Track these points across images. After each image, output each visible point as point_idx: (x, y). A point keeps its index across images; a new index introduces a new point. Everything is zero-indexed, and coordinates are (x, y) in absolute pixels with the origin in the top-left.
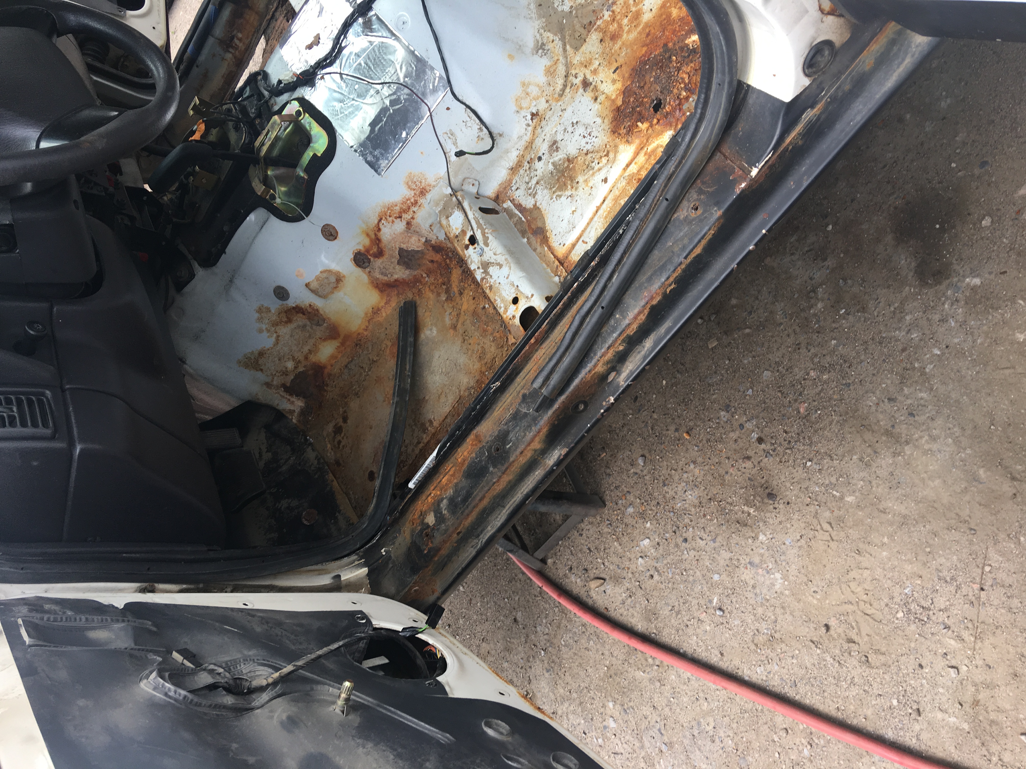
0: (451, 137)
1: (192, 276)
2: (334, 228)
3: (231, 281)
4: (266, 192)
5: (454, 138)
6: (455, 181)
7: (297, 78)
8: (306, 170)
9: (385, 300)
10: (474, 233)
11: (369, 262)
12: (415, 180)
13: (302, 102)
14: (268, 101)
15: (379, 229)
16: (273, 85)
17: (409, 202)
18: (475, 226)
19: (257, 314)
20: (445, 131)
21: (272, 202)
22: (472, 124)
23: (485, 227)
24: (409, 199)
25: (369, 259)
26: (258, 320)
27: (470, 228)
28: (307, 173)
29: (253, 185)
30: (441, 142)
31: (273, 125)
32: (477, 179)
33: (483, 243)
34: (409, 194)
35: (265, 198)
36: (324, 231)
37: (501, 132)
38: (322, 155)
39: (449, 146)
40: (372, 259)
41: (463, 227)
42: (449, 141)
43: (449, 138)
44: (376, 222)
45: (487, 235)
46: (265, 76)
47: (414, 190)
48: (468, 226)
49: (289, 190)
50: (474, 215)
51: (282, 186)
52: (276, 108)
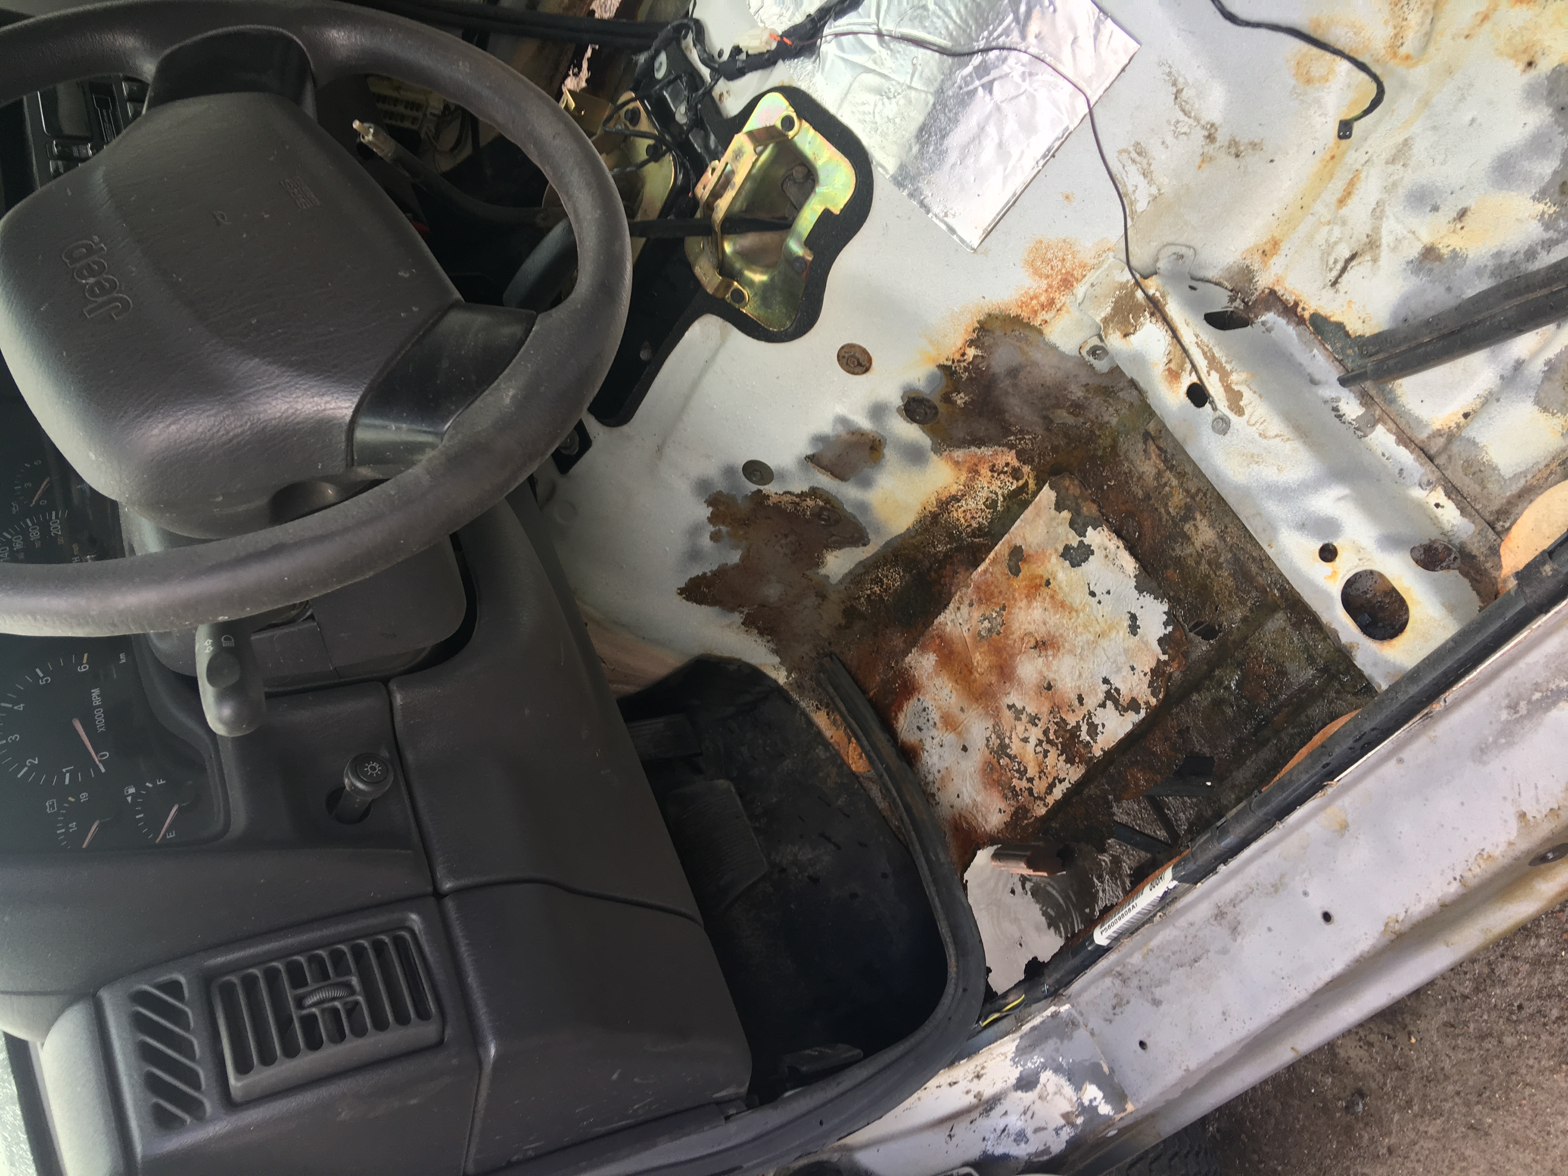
0: (1138, 159)
1: (585, 443)
2: (864, 352)
3: (660, 449)
4: (725, 285)
5: (1145, 161)
6: (1141, 257)
7: (779, 42)
8: (809, 242)
9: (963, 478)
10: (1200, 379)
11: (937, 413)
12: (1050, 256)
13: (793, 94)
14: (712, 88)
15: (963, 355)
16: (720, 54)
17: (1034, 302)
18: (1202, 363)
19: (711, 509)
20: (1124, 146)
21: (737, 306)
22: (1190, 126)
23: (1228, 367)
24: (1035, 297)
25: (935, 408)
26: (712, 519)
27: (1188, 366)
28: (811, 249)
29: (698, 271)
30: (1114, 170)
31: (738, 154)
32: (1192, 244)
33: (1226, 404)
34: (1035, 286)
35: (723, 299)
36: (844, 357)
37: (1256, 140)
38: (842, 211)
39: (1132, 178)
40: (942, 408)
41: (1170, 361)
42: (1132, 169)
43: (1133, 161)
44: (959, 343)
45: (1236, 388)
46: (699, 30)
47: (1047, 277)
48: (1184, 363)
49: (772, 280)
50: (1197, 336)
51: (755, 272)
52: (732, 107)
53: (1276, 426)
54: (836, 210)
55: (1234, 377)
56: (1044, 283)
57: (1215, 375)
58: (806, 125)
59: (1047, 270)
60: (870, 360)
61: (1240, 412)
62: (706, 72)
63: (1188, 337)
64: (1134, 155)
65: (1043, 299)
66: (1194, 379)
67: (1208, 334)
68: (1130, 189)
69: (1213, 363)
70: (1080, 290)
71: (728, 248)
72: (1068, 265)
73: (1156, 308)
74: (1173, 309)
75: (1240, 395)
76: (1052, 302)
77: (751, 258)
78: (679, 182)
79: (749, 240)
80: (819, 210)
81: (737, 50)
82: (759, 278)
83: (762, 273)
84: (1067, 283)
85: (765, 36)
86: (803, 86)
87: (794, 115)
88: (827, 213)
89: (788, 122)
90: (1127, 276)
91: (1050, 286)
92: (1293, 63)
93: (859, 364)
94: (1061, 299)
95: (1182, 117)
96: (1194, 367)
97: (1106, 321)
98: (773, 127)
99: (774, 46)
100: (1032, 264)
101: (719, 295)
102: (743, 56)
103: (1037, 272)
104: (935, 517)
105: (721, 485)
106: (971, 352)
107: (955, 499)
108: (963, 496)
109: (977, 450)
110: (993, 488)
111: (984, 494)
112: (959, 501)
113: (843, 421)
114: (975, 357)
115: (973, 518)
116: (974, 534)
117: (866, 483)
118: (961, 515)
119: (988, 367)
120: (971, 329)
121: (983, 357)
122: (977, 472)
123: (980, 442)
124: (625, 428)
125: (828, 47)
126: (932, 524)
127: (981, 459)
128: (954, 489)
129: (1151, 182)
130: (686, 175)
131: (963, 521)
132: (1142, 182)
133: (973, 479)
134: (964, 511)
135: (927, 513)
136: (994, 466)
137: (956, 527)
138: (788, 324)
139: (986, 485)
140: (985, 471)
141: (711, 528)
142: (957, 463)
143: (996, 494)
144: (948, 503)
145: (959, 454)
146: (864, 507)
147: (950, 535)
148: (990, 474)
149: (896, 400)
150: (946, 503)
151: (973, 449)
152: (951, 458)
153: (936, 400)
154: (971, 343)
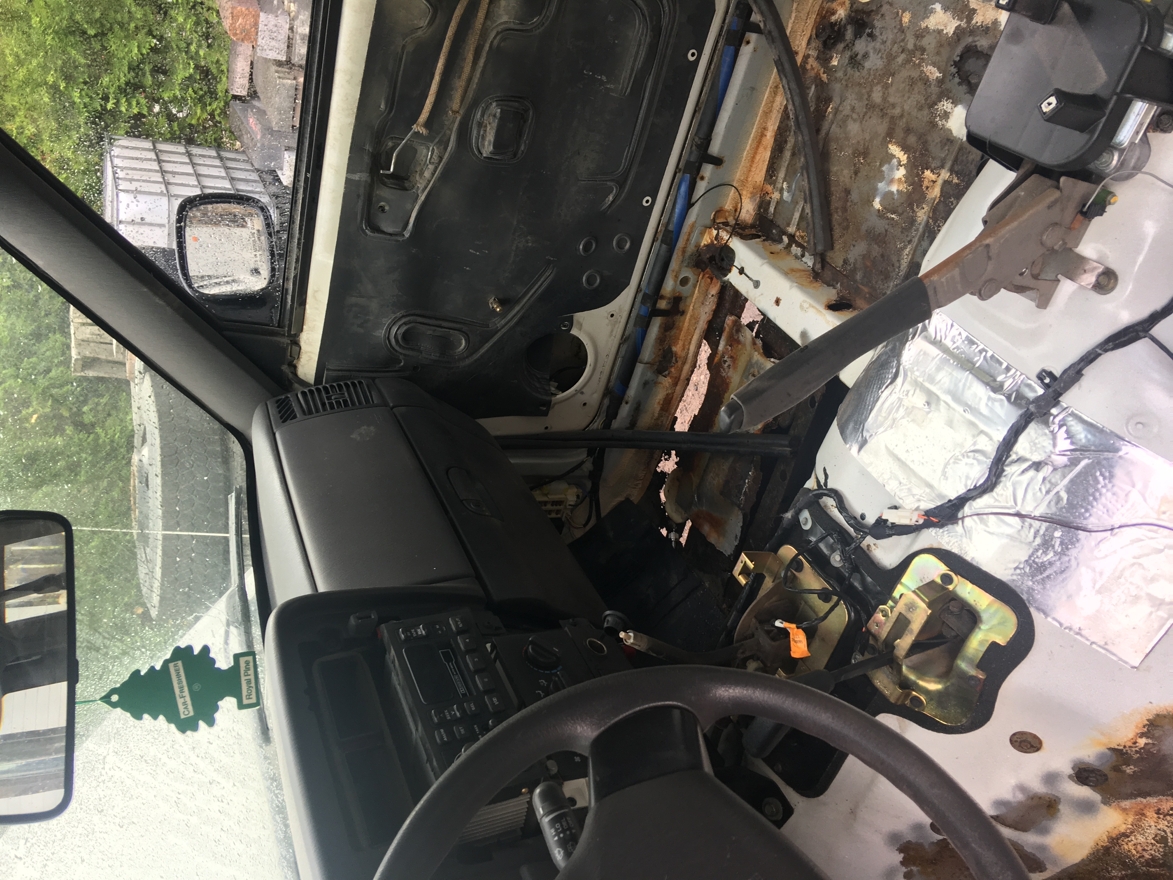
1: (788, 811)
2: (1035, 737)
3: (853, 812)
4: (903, 692)
8: (981, 666)
9: (1130, 820)
11: (1107, 779)
13: (945, 556)
15: (1135, 743)
19: (902, 855)
21: (917, 709)
25: (1105, 775)
26: (904, 863)
28: (983, 670)
29: (878, 684)
35: (905, 705)
36: (1016, 741)
38: (1007, 643)
40: (1111, 775)
44: (1131, 735)
46: (839, 499)
49: (946, 689)
51: (928, 682)
52: (887, 561)
54: (1002, 643)
58: (963, 580)
60: (1040, 742)
71: (904, 669)
80: (987, 642)
81: (882, 520)
82: (933, 686)
83: (936, 682)
86: (951, 548)
87: (951, 573)
88: (994, 644)
89: (946, 579)
93: (1032, 746)
98: (933, 582)
99: (918, 519)
101: (899, 701)
102: (888, 525)
104: (1107, 850)
105: (910, 837)
106: (1142, 742)
107: (1125, 835)
108: (1132, 833)
109: (1142, 799)
110: (1160, 826)
111: (1153, 831)
112: (1128, 837)
113: (1022, 788)
114: (1146, 744)
115: (1144, 850)
116: (1148, 863)
117: (1044, 831)
118: (1132, 848)
119: (1159, 751)
120: (1141, 725)
121: (1153, 744)
122: (1143, 815)
123: (1145, 794)
124: (822, 798)
126: (1104, 854)
127: (1147, 806)
128: (1123, 829)
131: (1134, 852)
133: (1140, 820)
134: (1135, 845)
135: (1100, 847)
136: (1159, 810)
137: (1127, 857)
138: (964, 720)
139: (1153, 824)
140: (1151, 814)
141: (904, 869)
142: (1124, 810)
143: (1164, 831)
144: (1118, 839)
145: (1126, 804)
146: (1043, 848)
147: (1124, 864)
148: (1156, 816)
149: (1067, 770)
150: (1116, 840)
151: (1139, 799)
152: (1120, 807)
153: (1106, 769)
154: (1142, 735)
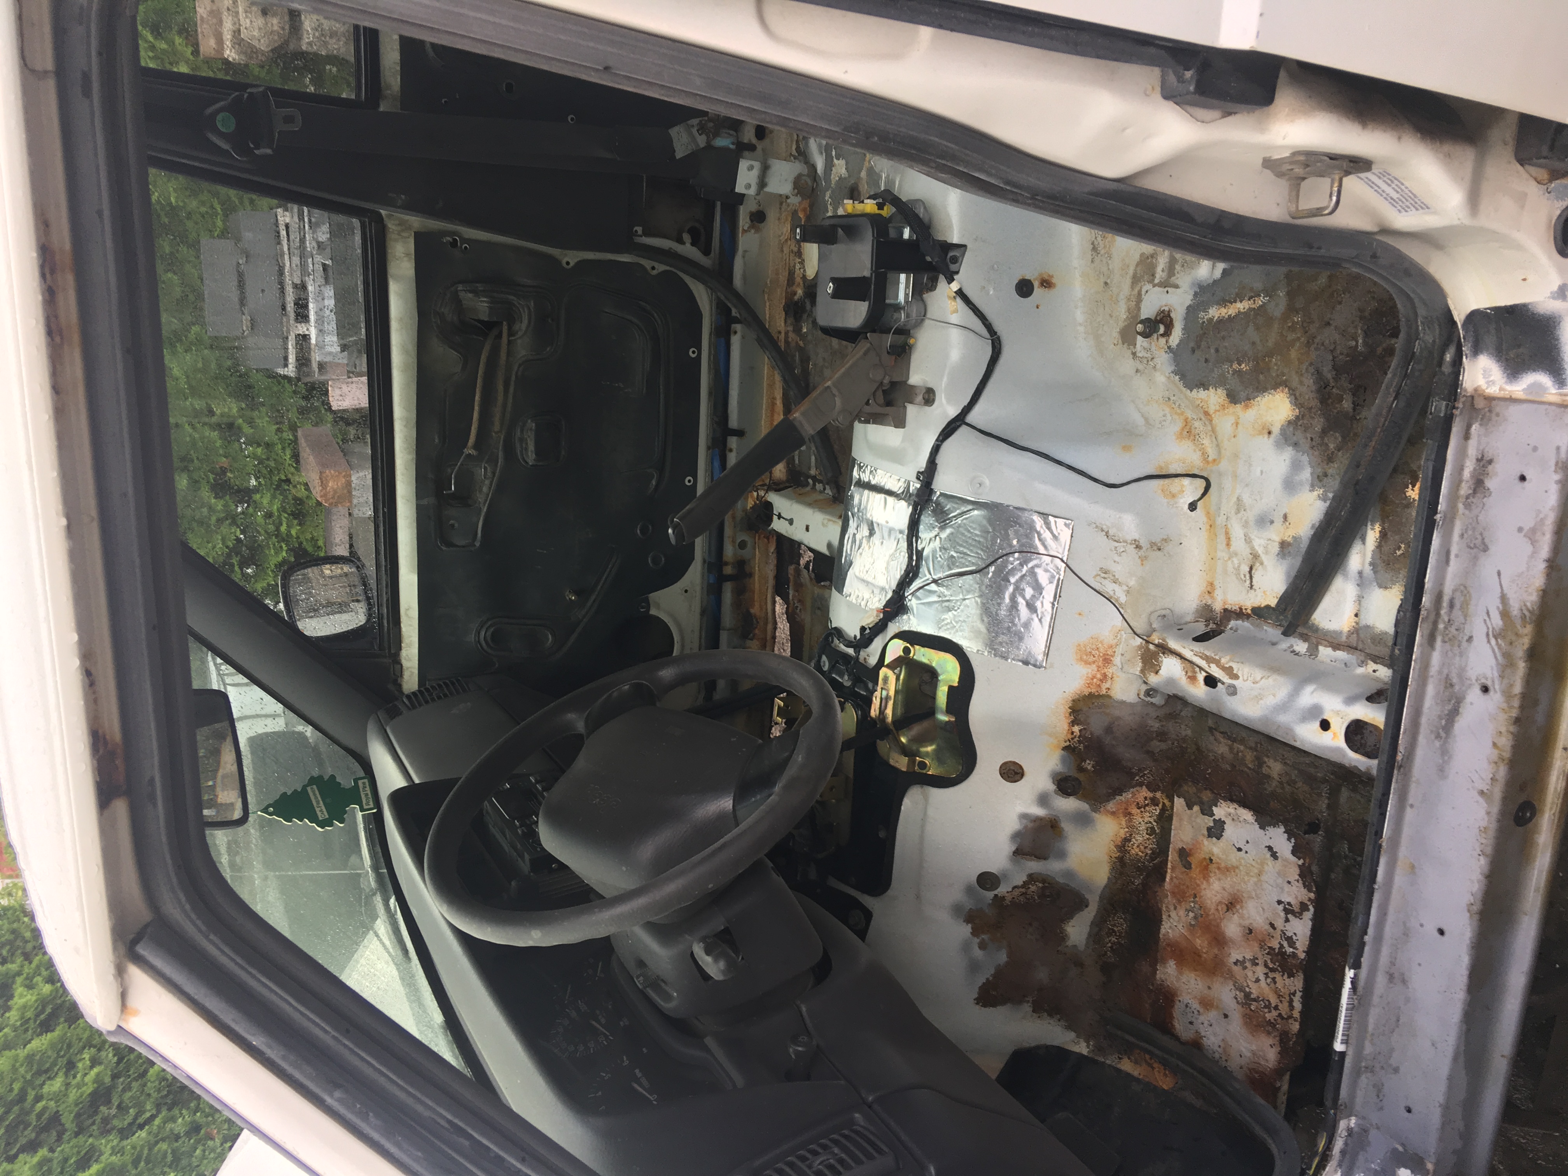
0: (1107, 576)
1: (868, 915)
2: (1015, 763)
3: (918, 897)
4: (912, 762)
5: (1111, 576)
6: (1140, 625)
7: (884, 613)
8: (949, 711)
9: (1124, 823)
10: (1206, 672)
11: (1080, 783)
12: (1089, 650)
13: (903, 635)
14: (857, 658)
15: (1072, 733)
16: (855, 637)
17: (1095, 680)
18: (1203, 663)
19: (970, 925)
20: (1095, 573)
21: (924, 771)
22: (1124, 547)
23: (1217, 657)
24: (1094, 677)
25: (1077, 779)
26: (975, 933)
27: (1197, 669)
28: (951, 714)
29: (892, 762)
30: (1097, 588)
31: (886, 679)
32: (1166, 606)
33: (1227, 677)
34: (1090, 671)
35: (914, 772)
36: (1004, 774)
37: (1165, 537)
38: (959, 682)
39: (1109, 587)
40: (1081, 777)
41: (1187, 672)
42: (1106, 582)
43: (1105, 578)
44: (1066, 727)
45: (1227, 666)
46: (838, 633)
47: (1094, 662)
48: (1194, 669)
49: (938, 746)
50: (1192, 651)
51: (927, 747)
52: (873, 661)
53: (1258, 674)
54: (956, 684)
55: (1223, 661)
56: (1094, 667)
57: (1213, 666)
58: (917, 647)
59: (1091, 659)
60: (1021, 767)
61: (1236, 677)
62: (851, 651)
63: (1188, 654)
64: (1103, 575)
65: (1099, 676)
66: (1204, 674)
67: (1199, 647)
68: (1111, 593)
69: (1209, 660)
70: (1117, 660)
71: (903, 740)
72: (1101, 650)
73: (1164, 649)
74: (1173, 644)
75: (1231, 668)
76: (1105, 676)
77: (922, 740)
78: (860, 717)
79: (916, 729)
80: (946, 689)
81: (863, 629)
82: (930, 749)
83: (931, 745)
84: (1107, 660)
85: (875, 613)
86: (906, 628)
87: (908, 645)
88: (951, 688)
89: (906, 651)
90: (1139, 641)
91: (1099, 667)
92: (1160, 491)
93: (1016, 773)
94: (1110, 671)
95: (1117, 544)
96: (1201, 669)
97: (1142, 671)
98: (900, 657)
99: (881, 616)
100: (1081, 659)
101: (911, 770)
102: (868, 631)
103: (1087, 663)
104: (1121, 860)
105: (969, 904)
106: (1076, 729)
107: (1127, 840)
108: (1131, 835)
109: (1121, 797)
110: (1146, 820)
111: (1143, 827)
112: (1130, 841)
113: (1024, 816)
114: (1080, 731)
115: (1146, 848)
116: (1152, 859)
117: (1062, 855)
118: (1137, 850)
119: (1091, 734)
120: (1068, 715)
121: (1085, 729)
122: (1130, 814)
123: (1119, 791)
124: (890, 892)
125: (912, 603)
126: (1122, 867)
127: (1127, 802)
128: (1123, 833)
129: (1120, 584)
130: (863, 710)
131: (1140, 854)
132: (1116, 587)
133: (1130, 820)
134: (1138, 846)
135: (1114, 859)
136: (1138, 804)
137: (1139, 861)
138: (961, 768)
139: (1141, 820)
140: (1135, 811)
141: (976, 940)
142: (1113, 813)
143: (1150, 822)
144: (1124, 846)
145: (1111, 806)
146: (1070, 874)
147: (1139, 869)
148: (1139, 811)
149: (1051, 787)
150: (1123, 845)
151: (1118, 798)
152: (1108, 811)
153: (1074, 773)
154: (1073, 723)
